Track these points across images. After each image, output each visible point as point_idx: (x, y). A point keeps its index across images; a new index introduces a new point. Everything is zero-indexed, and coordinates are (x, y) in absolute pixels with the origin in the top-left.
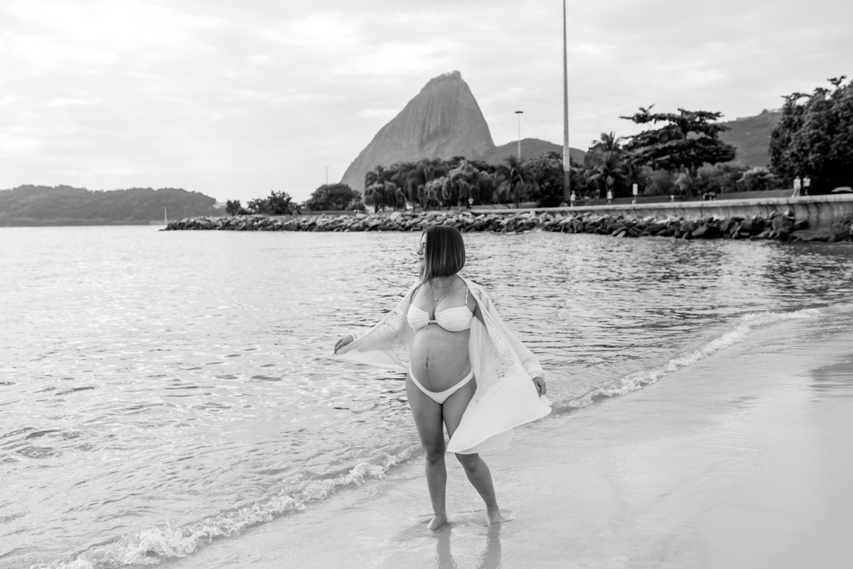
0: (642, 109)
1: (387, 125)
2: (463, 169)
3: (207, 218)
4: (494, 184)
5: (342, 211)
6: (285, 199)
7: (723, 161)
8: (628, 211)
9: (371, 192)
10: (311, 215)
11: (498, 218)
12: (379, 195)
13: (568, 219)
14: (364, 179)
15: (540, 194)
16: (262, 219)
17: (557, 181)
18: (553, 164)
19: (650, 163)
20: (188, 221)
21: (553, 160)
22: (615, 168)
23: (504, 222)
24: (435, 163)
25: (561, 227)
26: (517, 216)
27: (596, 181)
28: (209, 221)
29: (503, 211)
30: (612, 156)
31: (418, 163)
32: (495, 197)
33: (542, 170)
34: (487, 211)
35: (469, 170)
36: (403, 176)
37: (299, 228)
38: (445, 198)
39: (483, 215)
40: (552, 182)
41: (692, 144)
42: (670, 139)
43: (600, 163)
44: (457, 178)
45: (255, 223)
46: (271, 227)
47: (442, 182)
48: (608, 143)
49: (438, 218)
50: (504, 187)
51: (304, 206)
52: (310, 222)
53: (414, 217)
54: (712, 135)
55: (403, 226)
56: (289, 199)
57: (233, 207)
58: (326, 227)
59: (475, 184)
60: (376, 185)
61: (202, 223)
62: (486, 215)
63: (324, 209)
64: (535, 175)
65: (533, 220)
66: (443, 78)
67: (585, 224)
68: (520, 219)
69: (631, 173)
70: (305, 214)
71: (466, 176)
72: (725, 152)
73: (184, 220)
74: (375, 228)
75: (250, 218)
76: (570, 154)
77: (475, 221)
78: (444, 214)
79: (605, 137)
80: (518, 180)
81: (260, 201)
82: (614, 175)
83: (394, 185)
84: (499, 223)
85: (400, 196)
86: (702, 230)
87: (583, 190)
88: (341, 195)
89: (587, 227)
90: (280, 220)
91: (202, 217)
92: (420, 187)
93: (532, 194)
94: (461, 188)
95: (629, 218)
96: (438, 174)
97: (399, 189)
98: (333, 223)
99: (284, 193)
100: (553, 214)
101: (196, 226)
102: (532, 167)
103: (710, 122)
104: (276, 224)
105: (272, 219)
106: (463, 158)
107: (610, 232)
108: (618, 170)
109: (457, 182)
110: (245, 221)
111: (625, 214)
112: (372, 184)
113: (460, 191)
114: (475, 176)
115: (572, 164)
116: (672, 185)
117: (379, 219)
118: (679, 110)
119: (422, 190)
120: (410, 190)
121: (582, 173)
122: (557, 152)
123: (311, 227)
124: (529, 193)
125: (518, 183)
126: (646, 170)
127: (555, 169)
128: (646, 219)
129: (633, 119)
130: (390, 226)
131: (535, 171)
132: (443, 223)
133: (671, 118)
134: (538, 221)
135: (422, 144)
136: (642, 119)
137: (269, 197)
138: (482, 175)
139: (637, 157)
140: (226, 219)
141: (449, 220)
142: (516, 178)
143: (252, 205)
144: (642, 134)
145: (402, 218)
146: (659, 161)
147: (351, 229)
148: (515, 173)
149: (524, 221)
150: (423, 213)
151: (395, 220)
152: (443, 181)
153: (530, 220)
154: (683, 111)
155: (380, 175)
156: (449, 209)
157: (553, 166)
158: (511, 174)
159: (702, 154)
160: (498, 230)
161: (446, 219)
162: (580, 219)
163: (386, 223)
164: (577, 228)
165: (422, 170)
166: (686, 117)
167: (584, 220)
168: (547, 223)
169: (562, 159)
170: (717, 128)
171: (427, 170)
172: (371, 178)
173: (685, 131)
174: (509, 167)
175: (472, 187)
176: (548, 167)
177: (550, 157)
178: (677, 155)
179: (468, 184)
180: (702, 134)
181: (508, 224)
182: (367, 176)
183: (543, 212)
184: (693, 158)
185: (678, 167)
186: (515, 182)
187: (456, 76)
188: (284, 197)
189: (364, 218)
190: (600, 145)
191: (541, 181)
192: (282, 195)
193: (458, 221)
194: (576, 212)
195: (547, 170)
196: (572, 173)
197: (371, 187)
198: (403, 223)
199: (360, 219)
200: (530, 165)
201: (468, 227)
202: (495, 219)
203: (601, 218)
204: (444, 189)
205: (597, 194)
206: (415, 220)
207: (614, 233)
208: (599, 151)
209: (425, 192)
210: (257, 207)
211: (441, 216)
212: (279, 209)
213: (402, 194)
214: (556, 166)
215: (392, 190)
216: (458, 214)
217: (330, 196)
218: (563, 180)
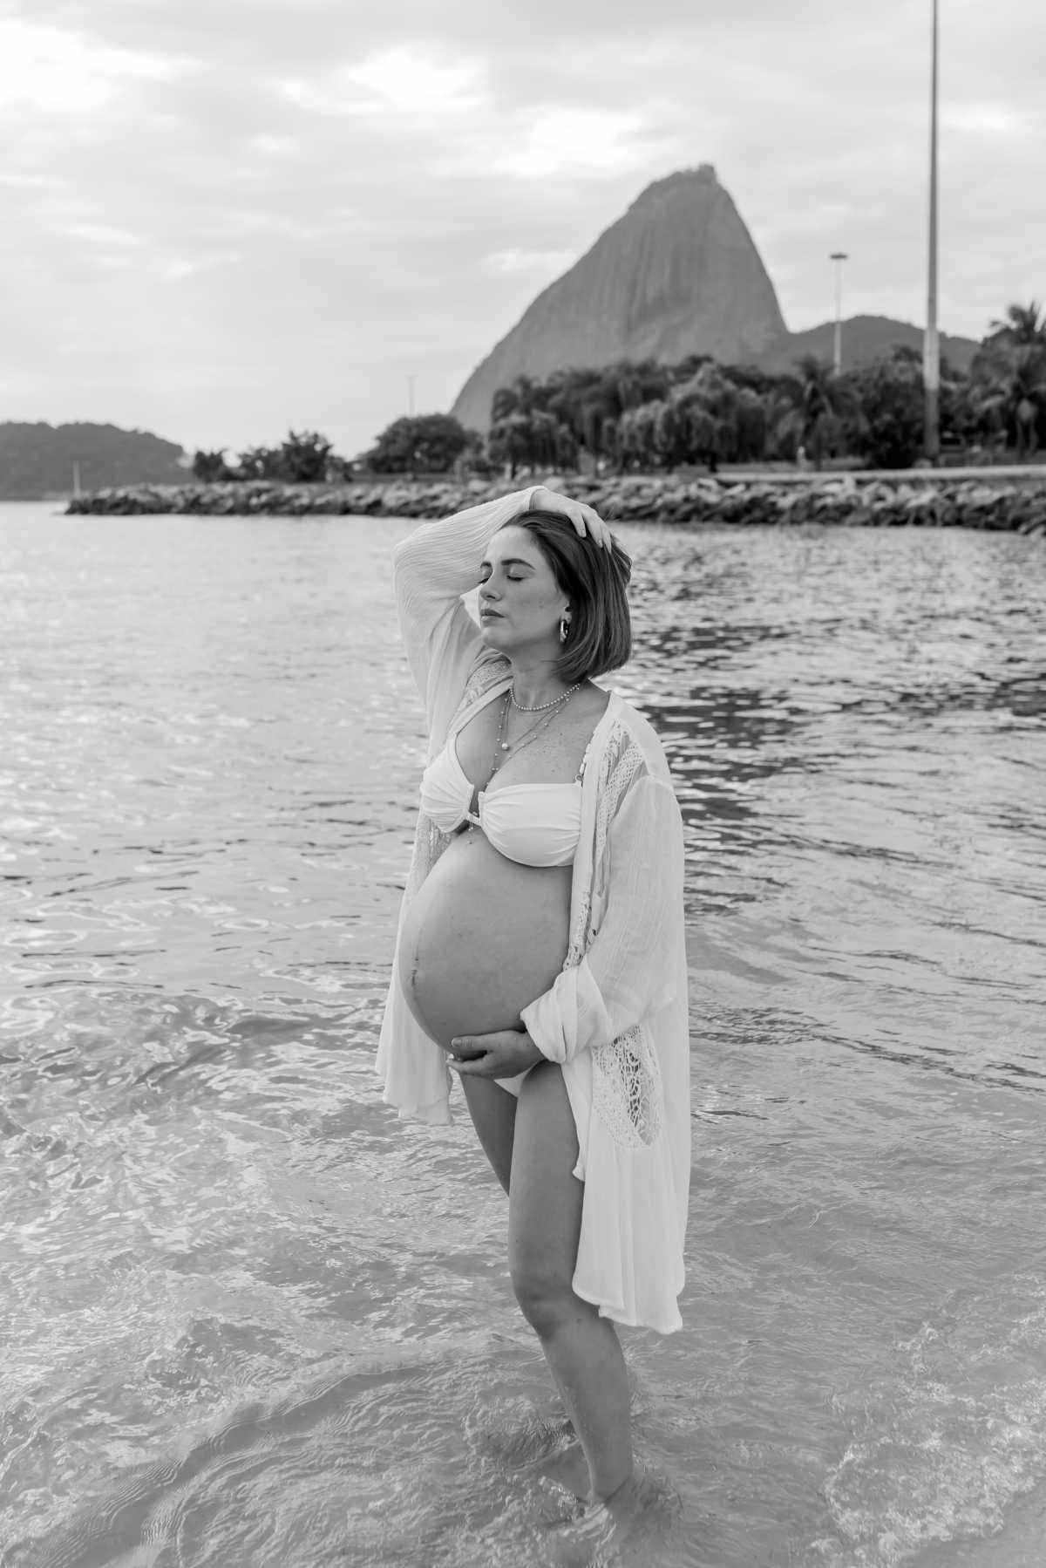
1: (553, 286)
2: (701, 383)
3: (153, 489)
4: (768, 418)
5: (441, 476)
6: (318, 447)
9: (501, 433)
10: (374, 482)
11: (772, 494)
12: (519, 440)
13: (925, 497)
14: (489, 407)
15: (871, 439)
16: (267, 491)
17: (908, 411)
18: (900, 373)
20: (113, 495)
21: (902, 364)
22: (1038, 382)
23: (785, 502)
24: (645, 370)
25: (908, 515)
26: (816, 489)
27: (995, 413)
28: (156, 495)
29: (785, 477)
30: (1032, 355)
31: (607, 369)
32: (771, 446)
33: (876, 385)
34: (750, 477)
35: (714, 385)
36: (573, 398)
37: (346, 510)
38: (660, 448)
39: (740, 488)
40: (898, 413)
43: (1004, 369)
44: (686, 403)
45: (254, 501)
46: (286, 508)
47: (654, 411)
48: (1025, 327)
49: (645, 492)
50: (791, 423)
51: (359, 462)
52: (371, 497)
53: (591, 489)
56: (327, 448)
57: (209, 466)
58: (405, 510)
59: (726, 417)
60: (516, 418)
61: (142, 498)
62: (748, 485)
63: (403, 470)
64: (859, 397)
65: (848, 498)
66: (677, 180)
67: (961, 508)
68: (821, 496)
70: (361, 482)
71: (706, 401)
73: (104, 493)
75: (243, 489)
76: (941, 351)
77: (723, 499)
78: (657, 483)
80: (821, 409)
81: (264, 454)
82: (1034, 398)
83: (551, 417)
84: (773, 504)
85: (564, 442)
87: (969, 432)
88: (439, 439)
89: (965, 514)
90: (305, 493)
91: (142, 486)
92: (607, 422)
93: (853, 440)
94: (696, 425)
96: (651, 394)
97: (564, 429)
98: (419, 502)
100: (893, 485)
101: (127, 507)
102: (855, 380)
104: (297, 503)
105: (289, 491)
106: (708, 359)
107: (1015, 525)
109: (688, 412)
110: (233, 495)
112: (506, 414)
113: (694, 433)
114: (727, 399)
115: (944, 370)
119: (612, 430)
120: (588, 429)
121: (965, 393)
122: (914, 347)
123: (375, 509)
124: (849, 436)
125: (822, 417)
127: (906, 385)
131: (861, 390)
132: (654, 502)
134: (860, 501)
135: (629, 327)
137: (285, 445)
138: (744, 397)
140: (192, 491)
141: (668, 497)
142: (816, 404)
143: (248, 463)
148: (815, 393)
149: (829, 501)
150: (613, 480)
152: (656, 410)
153: (842, 499)
155: (524, 396)
156: (669, 472)
157: (903, 379)
158: (807, 394)
160: (772, 519)
161: (660, 495)
162: (951, 497)
164: (943, 518)
165: (614, 386)
167: (960, 499)
168: (879, 506)
169: (921, 361)
171: (625, 385)
172: (505, 403)
174: (802, 379)
175: (718, 424)
176: (890, 379)
177: (897, 358)
179: (710, 418)
181: (794, 507)
182: (496, 397)
183: (872, 481)
186: (814, 414)
187: (706, 175)
188: (316, 442)
190: (1008, 331)
191: (872, 411)
192: (312, 440)
193: (687, 500)
194: (944, 482)
195: (887, 387)
196: (944, 393)
197: (502, 423)
199: (475, 495)
200: (852, 376)
201: (706, 513)
202: (767, 495)
203: (996, 495)
204: (658, 427)
205: (999, 441)
207: (1024, 528)
208: (1004, 345)
209: (617, 436)
210: (259, 464)
211: (650, 486)
212: (305, 468)
213: (569, 437)
214: (908, 378)
215: (548, 429)
216: (688, 483)
217: (417, 441)
218: (922, 408)
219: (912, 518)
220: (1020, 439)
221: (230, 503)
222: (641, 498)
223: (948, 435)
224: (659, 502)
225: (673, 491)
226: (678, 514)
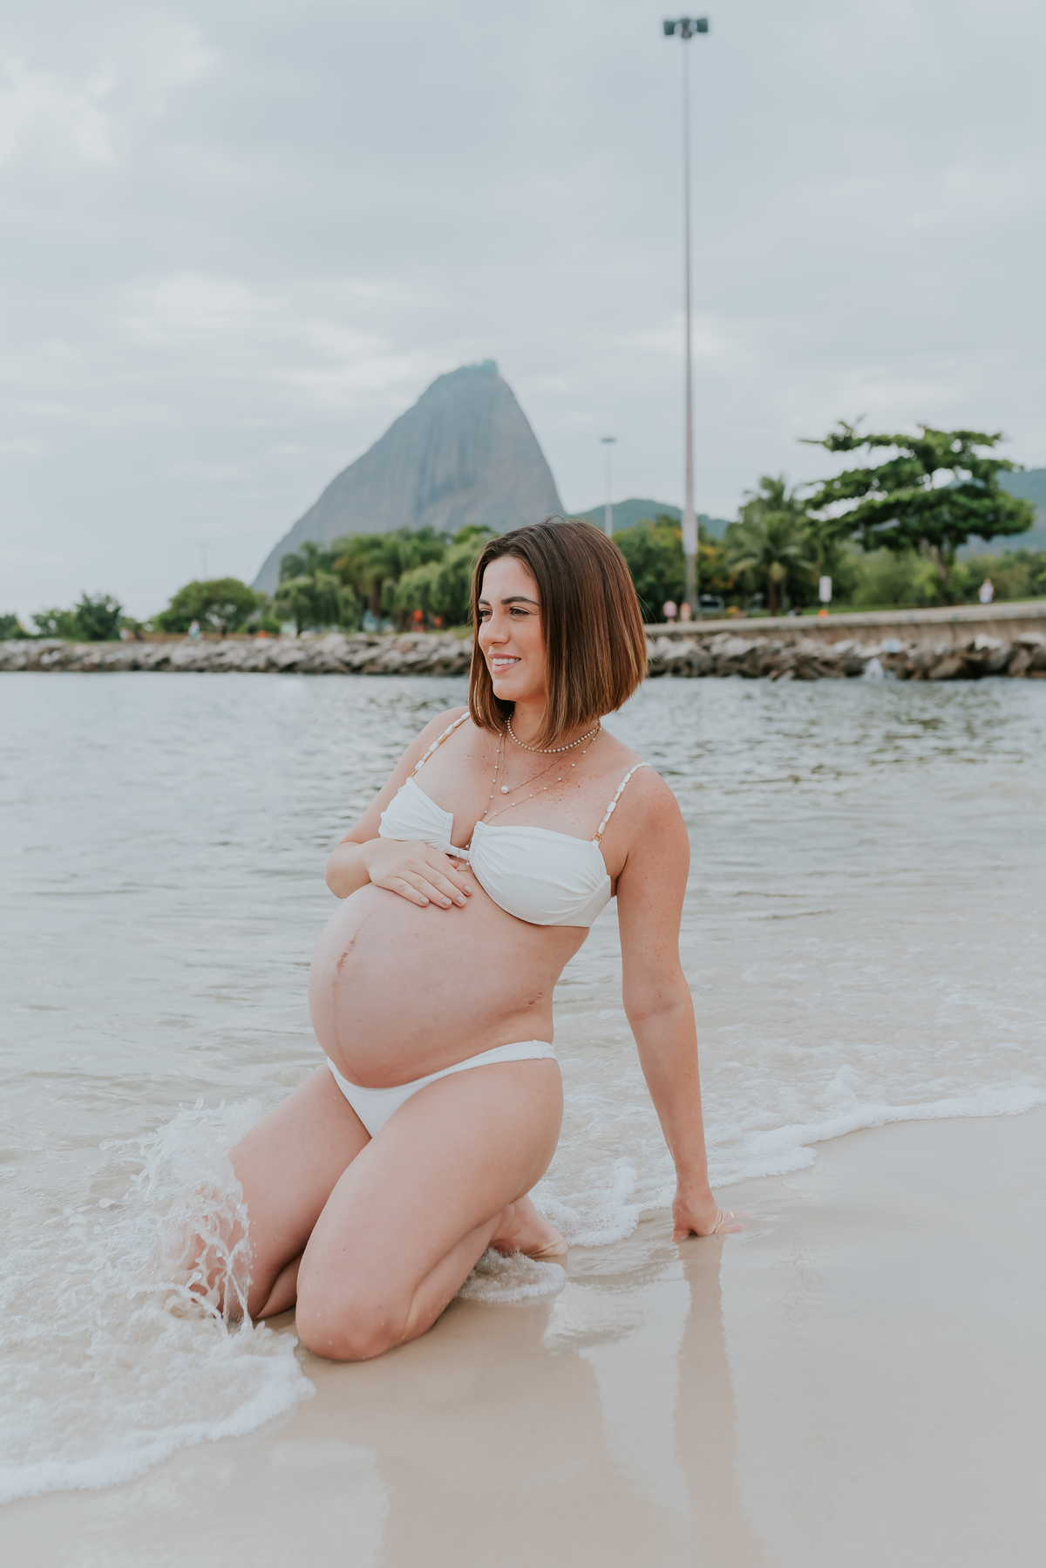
0: (842, 423)
1: (349, 468)
5: (229, 635)
6: (110, 608)
7: (1007, 532)
8: (805, 632)
9: (289, 593)
10: (163, 642)
12: (304, 601)
13: (683, 649)
14: (277, 569)
16: (58, 649)
17: (669, 573)
18: (660, 539)
19: (858, 535)
21: (663, 530)
22: (788, 545)
24: (424, 536)
25: (667, 667)
27: (750, 576)
30: (781, 521)
31: (387, 535)
33: (638, 549)
36: (356, 562)
37: (135, 667)
38: (438, 608)
40: (660, 575)
41: (944, 496)
42: (900, 484)
43: (756, 534)
44: (458, 563)
45: (46, 659)
46: (76, 666)
47: (429, 573)
48: (775, 497)
49: (421, 648)
51: (150, 622)
52: (159, 654)
53: (371, 644)
54: (986, 477)
55: (348, 664)
56: (117, 610)
58: (193, 666)
60: (303, 580)
66: (463, 374)
67: (716, 658)
69: (821, 557)
70: (151, 640)
72: (1011, 515)
74: (290, 668)
75: (34, 648)
78: (434, 640)
79: (768, 484)
81: (58, 615)
82: (784, 560)
83: (335, 580)
85: (347, 603)
86: (951, 666)
87: (726, 594)
88: (231, 599)
89: (720, 663)
90: (96, 652)
92: (388, 583)
95: (808, 646)
96: (426, 558)
97: (346, 592)
98: (207, 658)
99: (108, 599)
100: (655, 637)
103: (982, 453)
104: (87, 661)
105: (78, 648)
106: (485, 529)
107: (766, 671)
108: (793, 551)
109: (462, 572)
110: (26, 653)
111: (798, 637)
112: (294, 575)
115: (701, 537)
116: (908, 586)
117: (300, 649)
118: (919, 426)
119: (391, 591)
120: (368, 591)
122: (673, 519)
123: (162, 665)
126: (850, 551)
127: (666, 549)
128: (841, 647)
129: (824, 443)
130: (322, 664)
132: (430, 657)
133: (901, 441)
136: (842, 444)
137: (78, 606)
139: (832, 522)
141: (444, 652)
143: (41, 621)
144: (845, 474)
145: (345, 648)
146: (877, 534)
147: (239, 669)
150: (391, 637)
151: (332, 652)
152: (433, 571)
154: (928, 431)
155: (310, 560)
157: (662, 543)
159: (965, 518)
161: (435, 651)
162: (707, 648)
163: (312, 659)
164: (698, 668)
165: (395, 550)
166: (932, 442)
167: (715, 650)
169: (681, 528)
170: (996, 465)
171: (406, 549)
172: (293, 567)
173: (930, 468)
176: (651, 543)
177: (657, 525)
178: (913, 522)
180: (965, 476)
182: (285, 559)
184: (948, 528)
185: (916, 545)
187: (488, 371)
188: (107, 604)
189: (270, 647)
190: (760, 500)
192: (104, 602)
194: (700, 636)
195: (649, 552)
196: (702, 557)
197: (290, 584)
198: (348, 658)
199: (260, 651)
203: (749, 646)
204: (434, 587)
206: (373, 652)
207: (773, 674)
208: (757, 513)
209: (396, 594)
210: (53, 624)
211: (425, 642)
212: (97, 628)
213: (352, 598)
214: (667, 543)
215: (332, 592)
216: (461, 638)
217: (207, 604)
218: (682, 571)
219: (671, 667)
220: (773, 599)
221: (21, 661)
222: (419, 652)
223: (707, 598)
224: (435, 657)
225: (447, 645)
226: (452, 669)
